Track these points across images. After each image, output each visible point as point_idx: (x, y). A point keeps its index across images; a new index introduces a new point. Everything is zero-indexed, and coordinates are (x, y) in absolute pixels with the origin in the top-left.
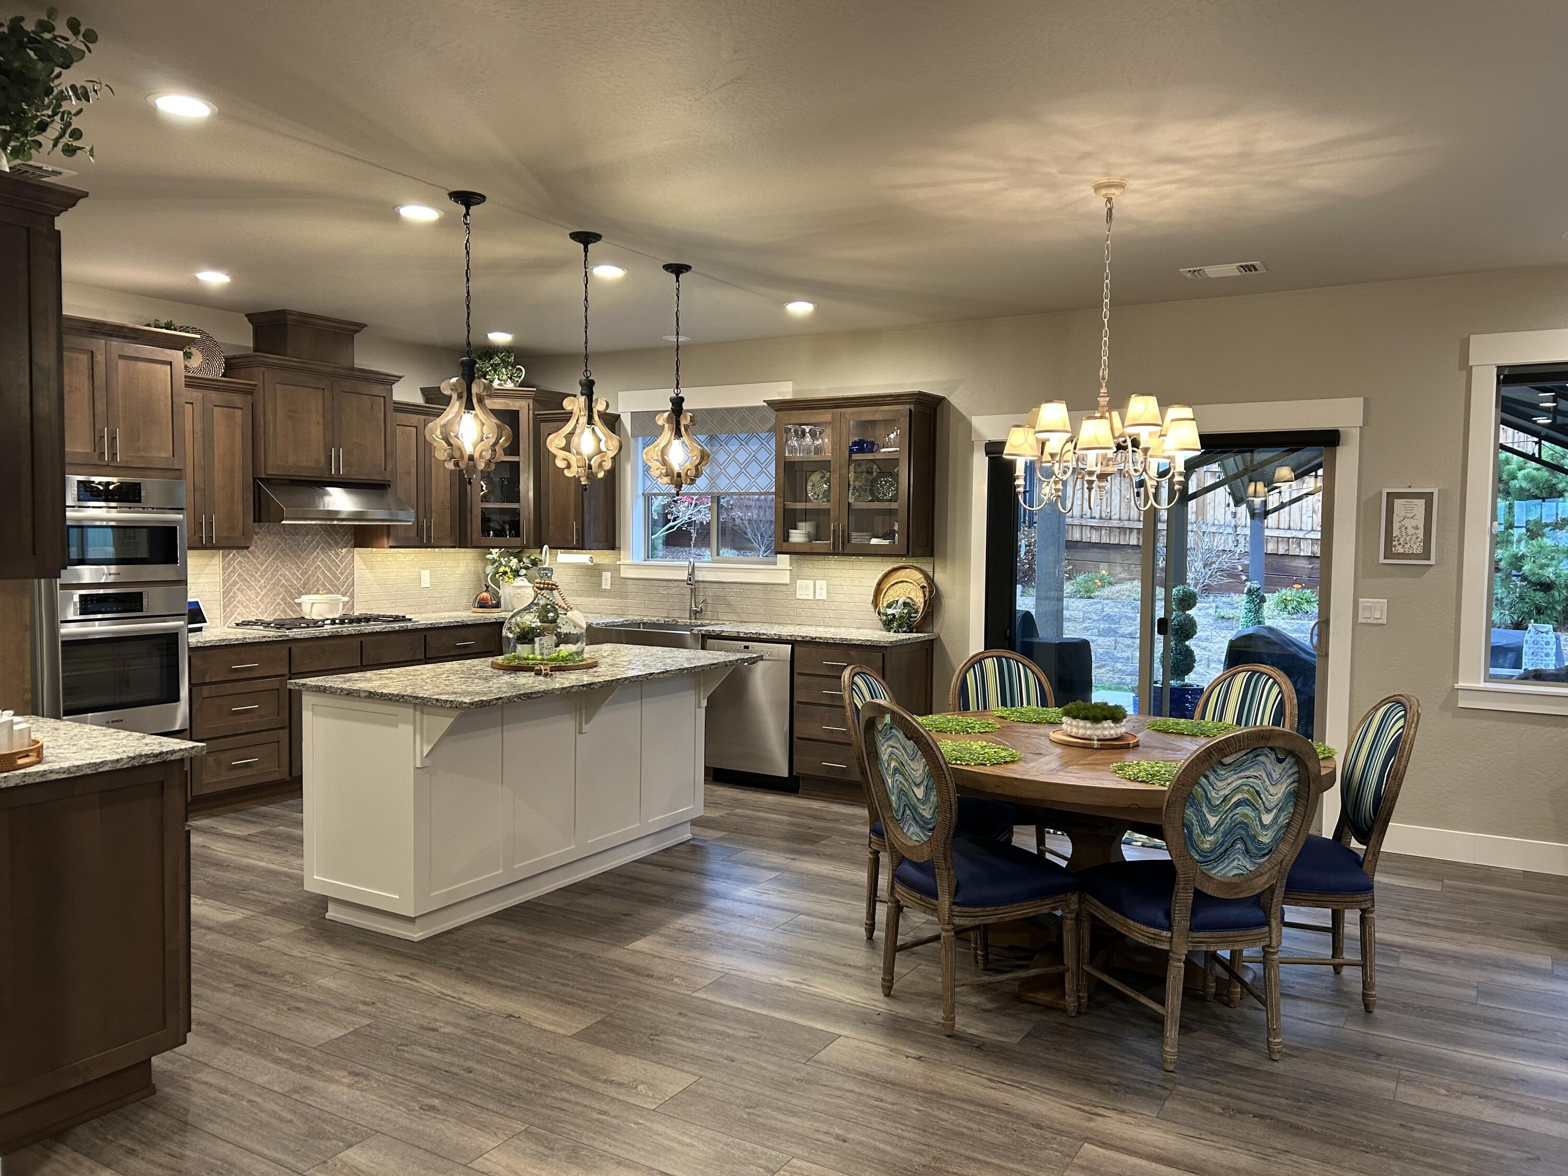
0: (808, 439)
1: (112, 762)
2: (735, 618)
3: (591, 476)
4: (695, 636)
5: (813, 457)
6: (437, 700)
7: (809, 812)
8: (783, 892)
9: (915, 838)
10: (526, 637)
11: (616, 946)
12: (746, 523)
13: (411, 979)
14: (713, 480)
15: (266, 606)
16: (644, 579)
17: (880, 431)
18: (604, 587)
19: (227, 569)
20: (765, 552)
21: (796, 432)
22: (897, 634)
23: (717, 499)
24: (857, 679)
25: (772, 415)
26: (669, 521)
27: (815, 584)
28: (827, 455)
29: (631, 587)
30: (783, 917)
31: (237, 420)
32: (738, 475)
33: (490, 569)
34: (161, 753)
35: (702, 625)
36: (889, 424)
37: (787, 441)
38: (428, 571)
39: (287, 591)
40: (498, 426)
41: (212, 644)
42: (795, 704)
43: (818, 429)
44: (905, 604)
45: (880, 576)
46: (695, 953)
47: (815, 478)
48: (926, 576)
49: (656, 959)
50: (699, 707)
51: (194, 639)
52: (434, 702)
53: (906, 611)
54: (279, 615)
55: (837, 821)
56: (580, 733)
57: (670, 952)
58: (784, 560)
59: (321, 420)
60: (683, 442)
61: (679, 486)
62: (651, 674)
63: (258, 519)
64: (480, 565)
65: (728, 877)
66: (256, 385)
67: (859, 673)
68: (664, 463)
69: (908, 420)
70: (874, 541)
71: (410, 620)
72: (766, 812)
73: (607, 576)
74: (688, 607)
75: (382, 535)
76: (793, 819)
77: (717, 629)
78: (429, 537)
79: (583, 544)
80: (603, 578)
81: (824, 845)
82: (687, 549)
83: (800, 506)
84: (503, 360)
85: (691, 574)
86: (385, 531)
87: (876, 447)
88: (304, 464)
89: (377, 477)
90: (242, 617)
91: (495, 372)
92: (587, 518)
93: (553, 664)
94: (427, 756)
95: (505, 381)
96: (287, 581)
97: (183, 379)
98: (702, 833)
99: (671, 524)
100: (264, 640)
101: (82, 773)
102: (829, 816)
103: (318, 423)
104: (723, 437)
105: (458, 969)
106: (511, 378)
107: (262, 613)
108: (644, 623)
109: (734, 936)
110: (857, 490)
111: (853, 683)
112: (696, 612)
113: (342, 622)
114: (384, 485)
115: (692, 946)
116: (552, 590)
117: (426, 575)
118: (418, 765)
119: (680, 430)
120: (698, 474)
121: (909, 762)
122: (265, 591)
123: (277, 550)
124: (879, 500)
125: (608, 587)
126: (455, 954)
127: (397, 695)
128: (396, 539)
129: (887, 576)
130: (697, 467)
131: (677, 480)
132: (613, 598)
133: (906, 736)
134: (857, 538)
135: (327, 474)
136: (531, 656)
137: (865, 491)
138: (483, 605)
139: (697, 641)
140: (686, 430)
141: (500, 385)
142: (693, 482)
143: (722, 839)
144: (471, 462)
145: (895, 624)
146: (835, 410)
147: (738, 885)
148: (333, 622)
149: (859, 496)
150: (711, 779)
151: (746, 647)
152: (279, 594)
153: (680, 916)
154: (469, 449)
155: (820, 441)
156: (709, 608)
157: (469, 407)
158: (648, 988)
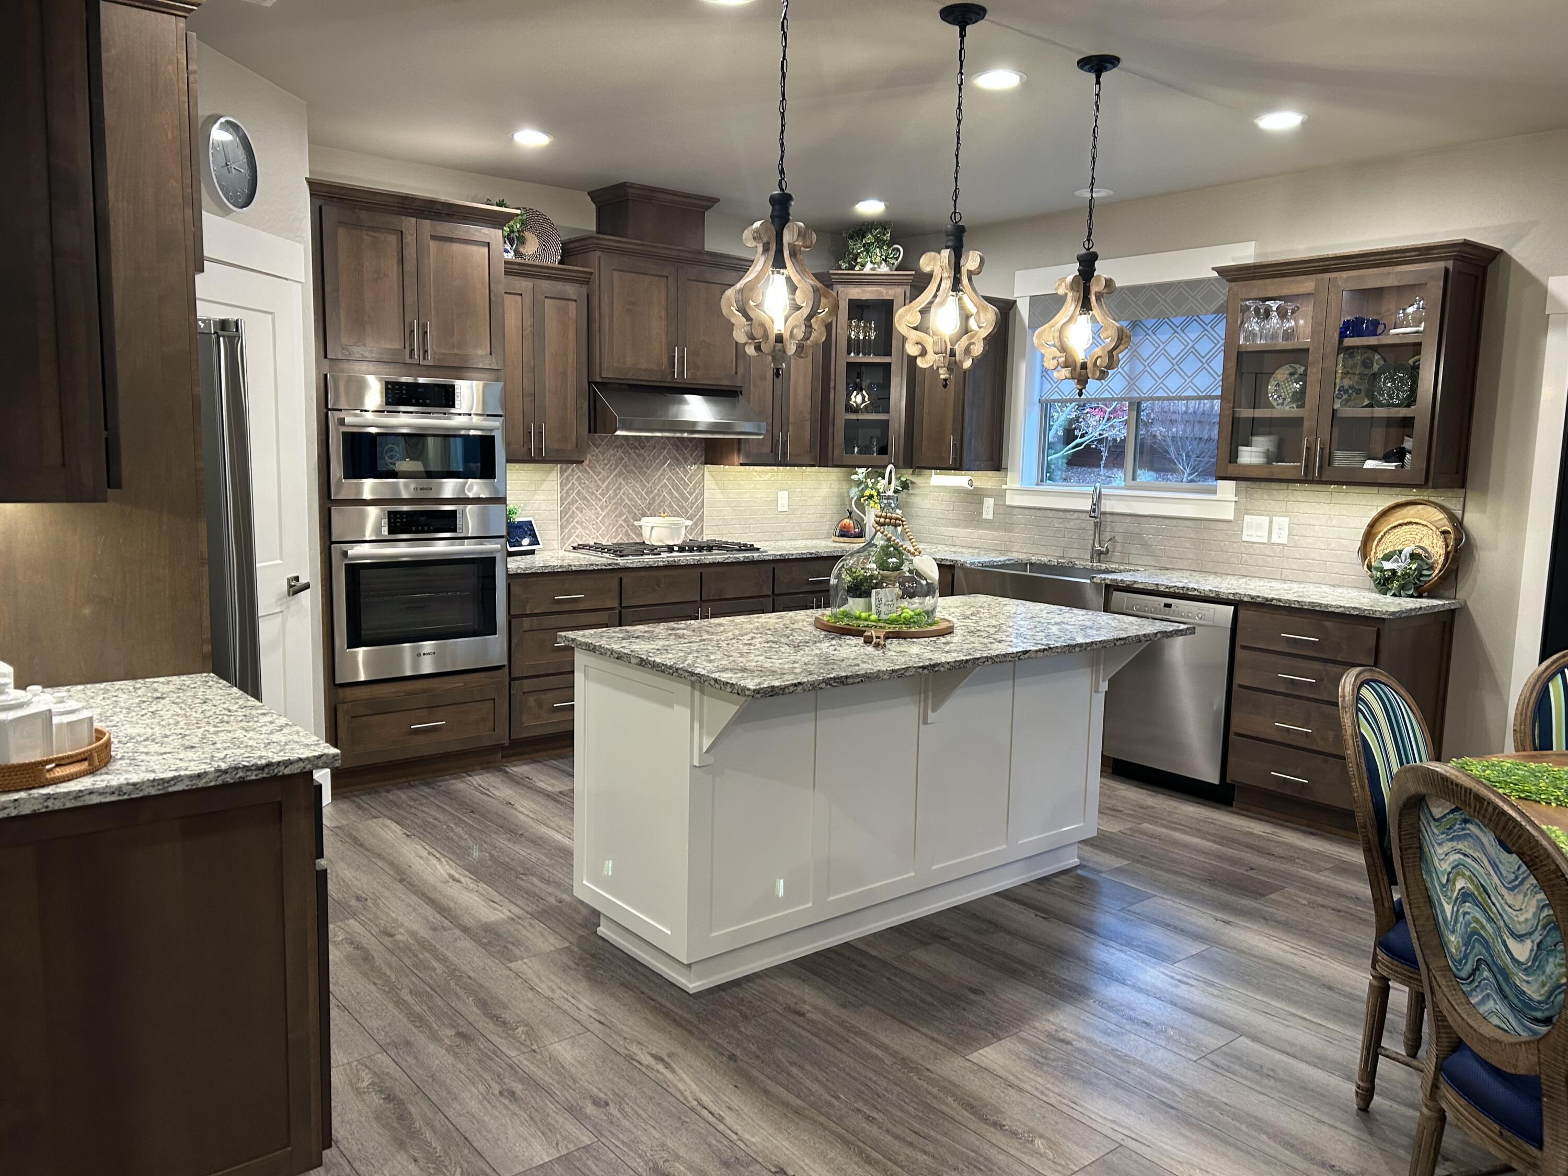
0: (1275, 320)
1: (191, 777)
2: (1153, 564)
3: (953, 366)
4: (1097, 586)
5: (1281, 344)
6: (716, 680)
7: (1247, 840)
8: (1212, 984)
9: (1495, 1021)
10: (860, 589)
11: (955, 1051)
12: (1169, 440)
13: (668, 1066)
14: (1132, 380)
15: (607, 528)
16: (1035, 508)
17: (1388, 305)
18: (984, 517)
19: (566, 485)
20: (1190, 474)
21: (1257, 311)
22: (1397, 600)
23: (1137, 406)
24: (1366, 692)
25: (1223, 291)
26: (1076, 437)
27: (1271, 522)
28: (1305, 340)
29: (1019, 517)
30: (1213, 1039)
31: (570, 315)
32: (1168, 374)
33: (854, 492)
34: (269, 765)
35: (1107, 571)
36: (1406, 292)
37: (1242, 323)
38: (786, 493)
39: (630, 512)
40: (816, 290)
41: (533, 571)
42: (1235, 687)
43: (1290, 307)
44: (1413, 556)
45: (1374, 514)
46: (1071, 1089)
47: (1281, 374)
48: (1452, 517)
49: (1012, 1092)
50: (1097, 691)
51: (516, 565)
52: (712, 682)
53: (1414, 567)
54: (620, 539)
55: (1291, 860)
56: (925, 723)
57: (1034, 1080)
58: (1227, 488)
59: (663, 314)
60: (1093, 319)
61: (1082, 382)
62: (1025, 652)
63: (593, 429)
64: (845, 486)
65: (1128, 943)
66: (591, 273)
67: (1367, 682)
68: (1063, 349)
69: (1441, 284)
70: (1370, 464)
71: (758, 549)
72: (1185, 833)
73: (989, 503)
74: (1090, 546)
75: (732, 451)
76: (1225, 849)
77: (1127, 578)
78: (784, 454)
79: (961, 464)
80: (985, 505)
81: (1274, 902)
82: (1096, 470)
83: (1259, 413)
84: (877, 239)
85: (1096, 505)
86: (736, 446)
87: (1381, 328)
88: (644, 366)
89: (725, 382)
90: (581, 539)
91: (868, 253)
92: (967, 431)
93: (890, 628)
94: (708, 751)
95: (879, 264)
96: (630, 500)
97: (503, 265)
98: (1095, 858)
99: (1078, 441)
100: (592, 568)
101: (141, 794)
102: (1279, 851)
103: (661, 318)
104: (1149, 323)
105: (732, 1057)
106: (885, 261)
107: (603, 536)
108: (1031, 564)
109: (1135, 1062)
110: (1346, 392)
111: (1359, 699)
112: (1100, 553)
113: (682, 549)
114: (736, 392)
115: (1068, 1072)
116: (896, 526)
117: (784, 497)
118: (696, 763)
119: (1089, 300)
120: (1112, 361)
121: (1503, 891)
122: (606, 511)
123: (620, 466)
124: (1381, 405)
125: (990, 517)
126: (735, 1026)
127: (671, 667)
128: (747, 456)
129: (1384, 514)
130: (1111, 353)
131: (1081, 374)
132: (996, 530)
133: (1502, 844)
134: (1341, 459)
135: (669, 379)
136: (864, 615)
137: (1358, 392)
138: (844, 533)
139: (1099, 593)
140: (1098, 299)
141: (873, 269)
142: (1103, 375)
143: (1121, 871)
144: (779, 345)
145: (1396, 584)
146: (1320, 276)
147: (1143, 960)
148: (670, 549)
149: (1347, 401)
150: (1110, 770)
151: (1168, 606)
152: (621, 514)
153: (1053, 1007)
154: (779, 326)
155: (1293, 323)
156: (1118, 548)
157: (779, 263)
158: (992, 1152)
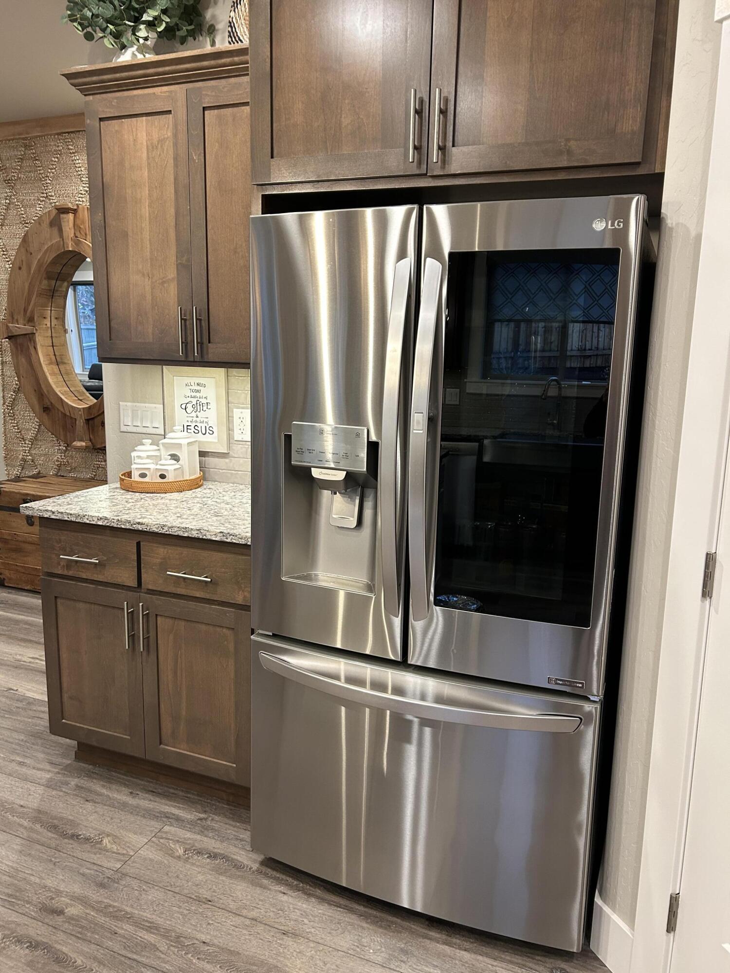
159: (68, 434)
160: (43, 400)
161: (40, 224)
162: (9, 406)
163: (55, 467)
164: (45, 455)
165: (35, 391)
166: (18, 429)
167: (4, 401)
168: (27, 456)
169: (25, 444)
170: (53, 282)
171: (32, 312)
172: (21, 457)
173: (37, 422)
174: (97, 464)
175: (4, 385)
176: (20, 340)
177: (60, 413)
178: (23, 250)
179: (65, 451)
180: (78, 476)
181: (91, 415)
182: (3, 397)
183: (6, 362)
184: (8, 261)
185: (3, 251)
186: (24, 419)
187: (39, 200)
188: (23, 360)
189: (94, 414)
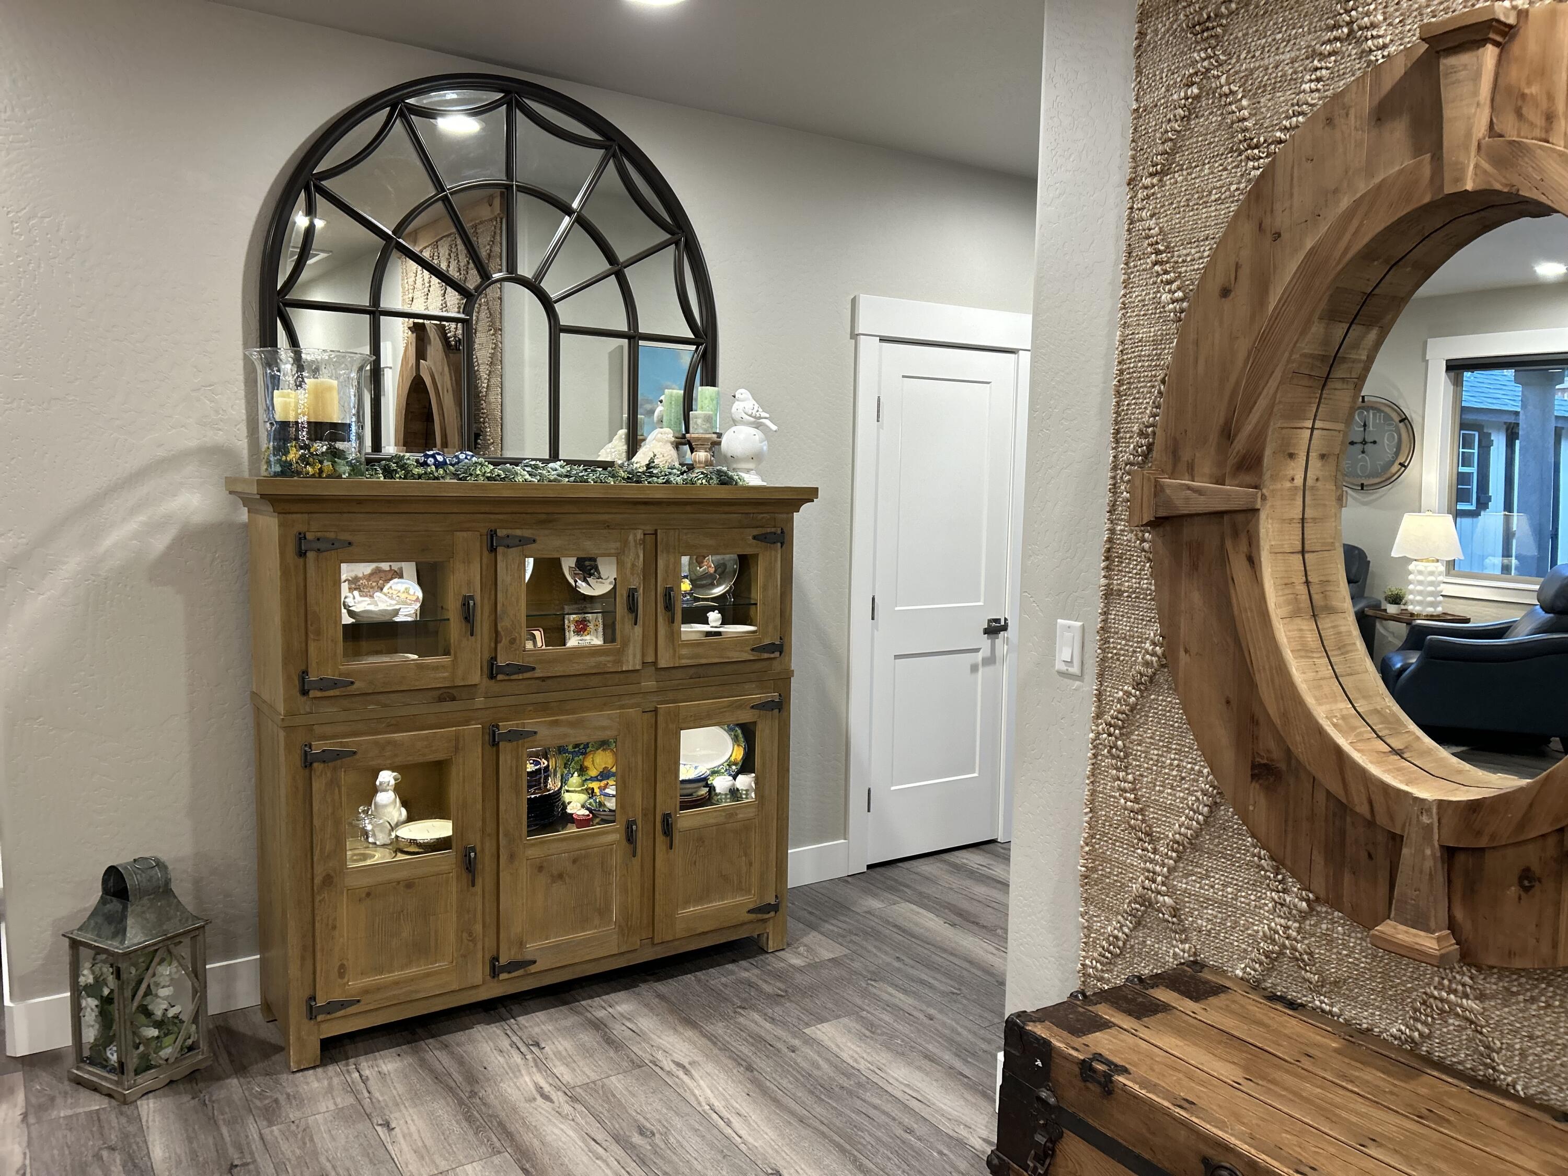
159: (1347, 878)
160: (1255, 738)
161: (1330, 121)
162: (1115, 727)
163: (1254, 955)
164: (1221, 904)
165: (1228, 702)
166: (1136, 800)
167: (1099, 707)
168: (1159, 893)
169: (1155, 851)
170: (1339, 330)
171: (1259, 437)
172: (1135, 887)
173: (1205, 793)
174: (1442, 1000)
175: (1103, 660)
176: (1190, 532)
177: (1321, 797)
178: (1247, 229)
179: (1304, 916)
180: (1347, 1015)
181: (1479, 833)
182: (1099, 695)
183: (1120, 593)
184: (1169, 282)
185: (1157, 252)
186: (1158, 773)
187: (1314, 54)
188: (1196, 597)
189: (1493, 837)
